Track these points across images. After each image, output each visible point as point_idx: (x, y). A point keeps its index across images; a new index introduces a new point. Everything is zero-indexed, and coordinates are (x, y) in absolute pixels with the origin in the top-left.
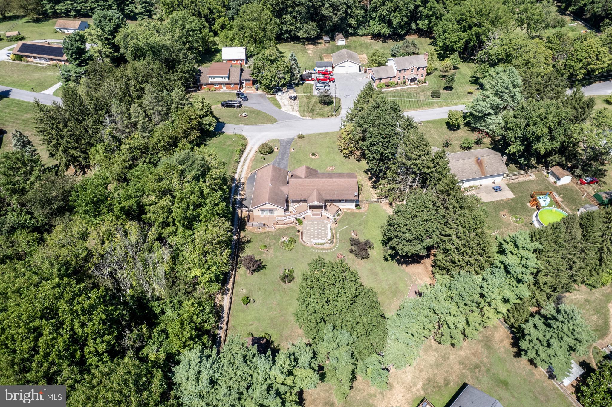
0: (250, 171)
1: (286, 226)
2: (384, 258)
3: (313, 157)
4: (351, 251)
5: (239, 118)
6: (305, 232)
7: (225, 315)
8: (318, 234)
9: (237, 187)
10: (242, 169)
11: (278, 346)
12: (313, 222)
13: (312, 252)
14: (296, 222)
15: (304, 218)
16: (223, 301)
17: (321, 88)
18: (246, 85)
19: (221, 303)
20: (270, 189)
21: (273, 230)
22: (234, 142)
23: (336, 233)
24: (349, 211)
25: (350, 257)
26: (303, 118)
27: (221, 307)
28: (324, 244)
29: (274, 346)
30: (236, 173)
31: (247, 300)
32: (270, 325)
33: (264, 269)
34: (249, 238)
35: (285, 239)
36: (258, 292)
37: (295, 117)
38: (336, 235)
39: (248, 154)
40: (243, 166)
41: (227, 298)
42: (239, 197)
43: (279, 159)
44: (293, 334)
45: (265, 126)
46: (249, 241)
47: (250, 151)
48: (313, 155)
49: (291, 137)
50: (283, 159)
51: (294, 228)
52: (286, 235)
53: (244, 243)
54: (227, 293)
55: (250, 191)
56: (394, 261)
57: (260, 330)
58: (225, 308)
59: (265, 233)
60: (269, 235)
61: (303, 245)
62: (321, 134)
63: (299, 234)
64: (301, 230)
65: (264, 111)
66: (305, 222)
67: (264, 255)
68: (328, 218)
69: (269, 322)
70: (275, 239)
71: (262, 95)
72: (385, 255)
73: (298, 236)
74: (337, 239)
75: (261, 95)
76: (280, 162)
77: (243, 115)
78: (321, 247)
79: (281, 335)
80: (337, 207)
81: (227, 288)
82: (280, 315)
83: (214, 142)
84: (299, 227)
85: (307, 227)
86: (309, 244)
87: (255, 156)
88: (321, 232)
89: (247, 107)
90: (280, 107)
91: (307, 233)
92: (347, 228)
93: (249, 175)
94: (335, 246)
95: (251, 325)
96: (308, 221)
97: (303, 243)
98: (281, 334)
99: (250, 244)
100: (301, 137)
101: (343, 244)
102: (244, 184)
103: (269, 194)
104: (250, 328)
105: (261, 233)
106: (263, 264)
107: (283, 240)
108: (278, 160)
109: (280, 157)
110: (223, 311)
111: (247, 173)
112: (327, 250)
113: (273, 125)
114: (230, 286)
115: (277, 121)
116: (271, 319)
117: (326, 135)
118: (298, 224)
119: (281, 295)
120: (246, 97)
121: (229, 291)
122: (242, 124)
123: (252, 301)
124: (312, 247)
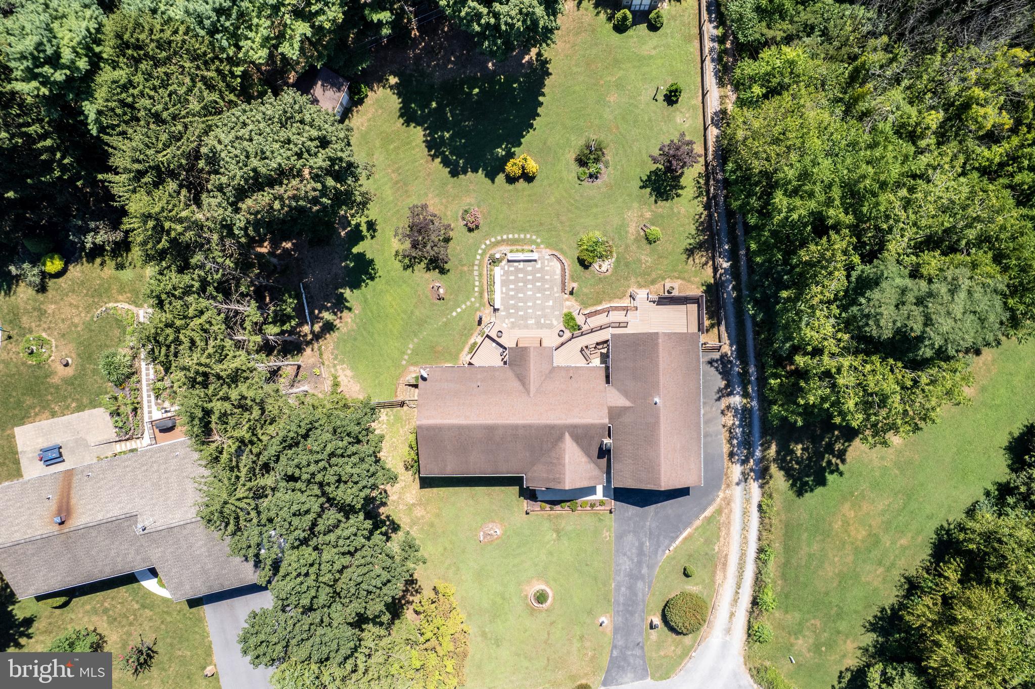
0: (719, 511)
1: (605, 305)
2: (375, 231)
4: (447, 241)
6: (557, 288)
7: (710, 67)
8: (526, 282)
9: (747, 443)
10: (745, 528)
12: (537, 323)
13: (538, 233)
14: (579, 321)
15: (560, 336)
16: (721, 97)
19: (723, 91)
20: (655, 387)
21: (635, 290)
23: (481, 293)
27: (721, 83)
30: (760, 506)
31: (672, 97)
33: (644, 178)
34: (690, 261)
35: (605, 266)
36: (650, 120)
38: (481, 286)
39: (735, 601)
40: (745, 540)
41: (713, 105)
42: (737, 400)
43: (643, 579)
46: (690, 252)
47: (732, 615)
48: (542, 598)
50: (631, 574)
51: (584, 301)
52: (602, 279)
53: (700, 246)
54: (715, 113)
55: (712, 429)
58: (714, 81)
59: (653, 282)
60: (644, 274)
61: (561, 251)
63: (572, 286)
64: (567, 295)
67: (648, 215)
69: (619, 56)
70: (627, 265)
72: (373, 237)
73: (573, 279)
74: (480, 275)
76: (640, 564)
81: (717, 126)
82: (600, 74)
84: (573, 304)
85: (553, 307)
86: (546, 252)
87: (712, 586)
88: (517, 290)
91: (551, 289)
92: (454, 309)
93: (721, 495)
94: (484, 251)
95: (653, 49)
96: (551, 326)
97: (561, 256)
99: (687, 243)
101: (464, 262)
102: (731, 455)
103: (657, 365)
104: (654, 43)
105: (664, 279)
106: (648, 190)
107: (608, 262)
108: (645, 571)
109: (640, 585)
110: (716, 74)
111: (728, 501)
112: (503, 241)
114: (713, 132)
116: (616, 62)
118: (575, 314)
119: (601, 117)
121: (712, 119)
123: (660, 98)
124: (537, 245)
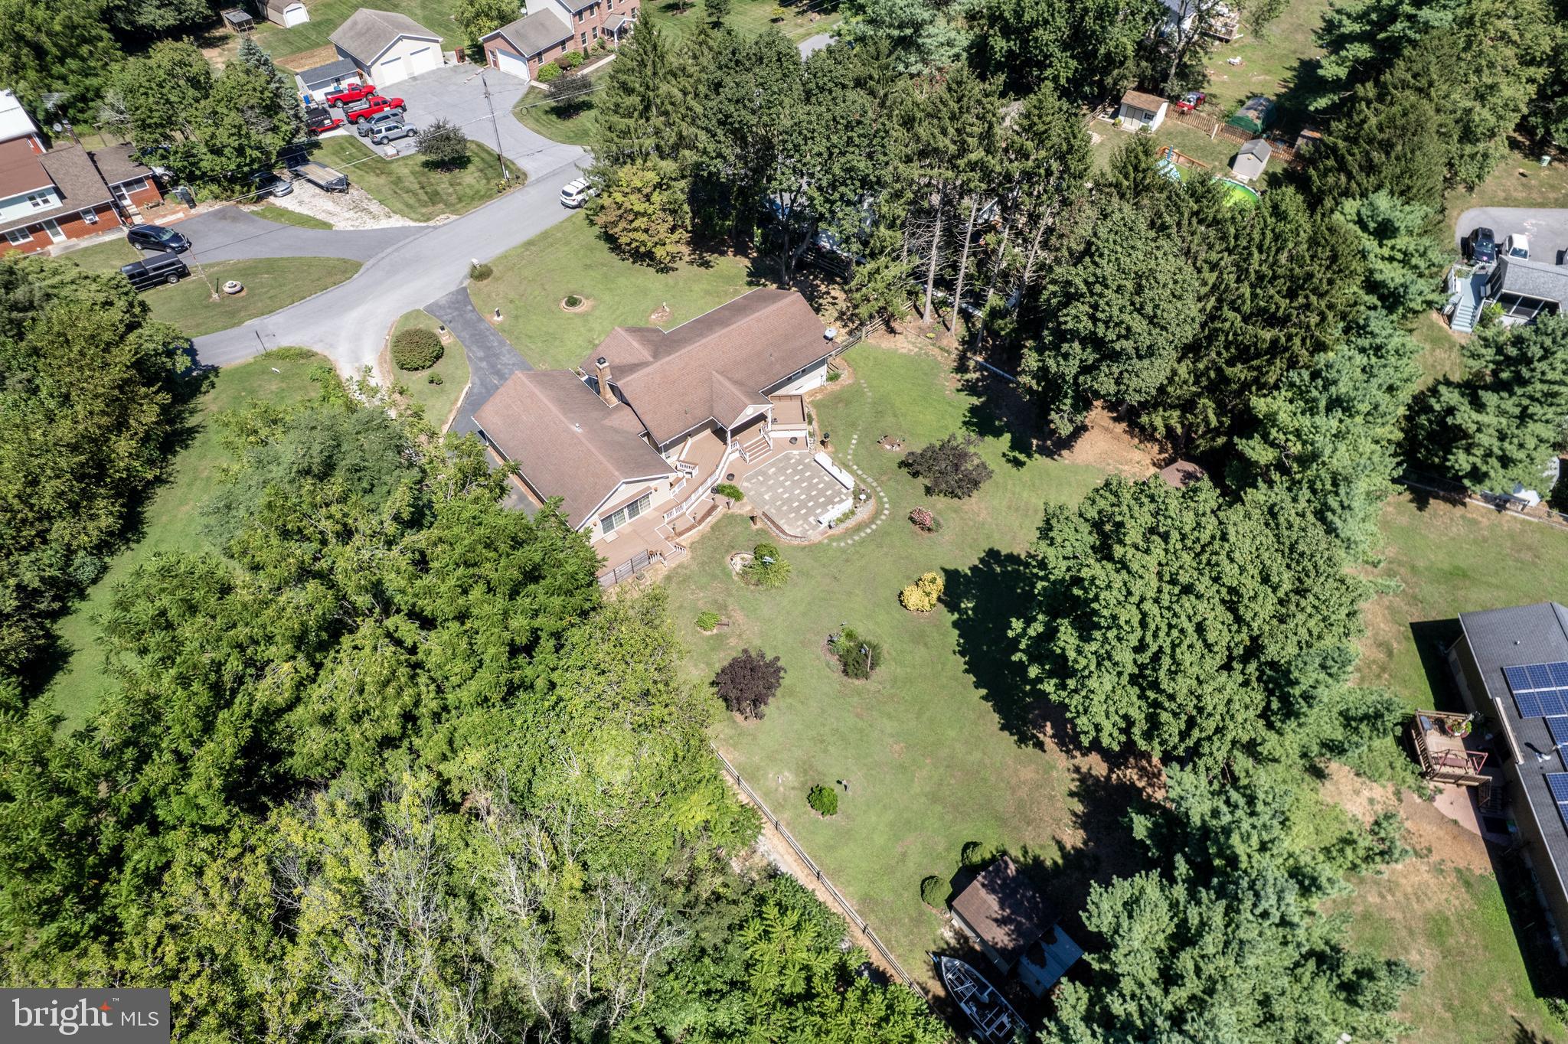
1: (706, 526)
2: (1009, 461)
3: (577, 309)
4: (928, 491)
5: (215, 305)
6: (772, 512)
8: (810, 498)
11: (1025, 853)
12: (764, 473)
13: (843, 551)
14: (721, 499)
15: (731, 476)
17: (392, 134)
18: (137, 202)
19: (760, 863)
20: (588, 439)
21: (685, 556)
22: (283, 377)
23: (846, 466)
24: (819, 396)
25: (939, 506)
26: (431, 223)
28: (852, 513)
29: (1015, 861)
32: (949, 817)
35: (739, 562)
36: (825, 751)
37: (403, 232)
38: (853, 471)
43: (481, 359)
44: (1023, 793)
45: (334, 294)
48: (572, 302)
49: (453, 288)
50: (497, 356)
51: (730, 519)
52: (732, 548)
56: (1036, 456)
57: (940, 848)
59: (668, 579)
60: (686, 579)
61: (801, 547)
62: (530, 243)
63: (759, 525)
64: (758, 513)
65: (286, 254)
66: (742, 485)
67: (733, 642)
68: (794, 440)
69: (939, 808)
70: (714, 577)
71: (219, 211)
72: (1004, 455)
73: (764, 530)
75: (221, 215)
76: (492, 366)
77: (227, 288)
78: (851, 523)
79: (1001, 821)
80: (791, 397)
82: (942, 770)
83: (214, 408)
84: (743, 509)
85: (761, 495)
86: (815, 536)
88: (811, 487)
89: (211, 266)
90: (327, 226)
91: (779, 509)
92: (860, 440)
95: (904, 855)
96: (748, 480)
97: (795, 542)
98: (997, 818)
100: (480, 274)
101: (892, 483)
103: (603, 455)
104: (911, 865)
107: (738, 568)
108: (483, 364)
109: (481, 354)
112: (871, 522)
113: (358, 280)
115: (360, 265)
116: (934, 798)
117: (544, 240)
118: (731, 501)
119: (889, 716)
120: (176, 237)
122: (252, 316)
124: (831, 538)
